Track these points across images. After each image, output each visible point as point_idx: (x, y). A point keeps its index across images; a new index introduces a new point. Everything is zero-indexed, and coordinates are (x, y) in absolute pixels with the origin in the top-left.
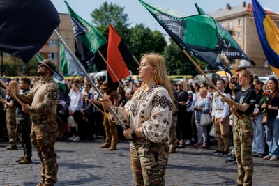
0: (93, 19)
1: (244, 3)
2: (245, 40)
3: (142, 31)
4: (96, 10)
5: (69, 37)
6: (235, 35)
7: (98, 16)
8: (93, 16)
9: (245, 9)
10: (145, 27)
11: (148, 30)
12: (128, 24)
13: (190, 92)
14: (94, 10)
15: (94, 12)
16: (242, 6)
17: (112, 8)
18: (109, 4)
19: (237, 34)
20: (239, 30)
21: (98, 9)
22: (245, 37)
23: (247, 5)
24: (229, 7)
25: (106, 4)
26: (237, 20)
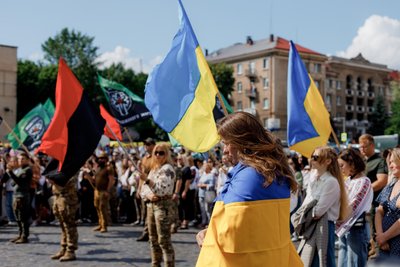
0: (45, 53)
1: (272, 37)
2: (273, 91)
3: (121, 74)
4: (50, 39)
5: (7, 82)
6: (258, 81)
7: (53, 48)
8: (45, 49)
9: (273, 45)
10: (126, 68)
11: (131, 72)
12: (99, 63)
13: (193, 168)
14: (47, 39)
15: (46, 43)
16: (268, 40)
17: (74, 38)
18: (70, 31)
19: (261, 81)
20: (265, 75)
21: (53, 38)
22: (273, 85)
23: (275, 39)
24: (250, 41)
25: (65, 32)
26: (261, 61)
